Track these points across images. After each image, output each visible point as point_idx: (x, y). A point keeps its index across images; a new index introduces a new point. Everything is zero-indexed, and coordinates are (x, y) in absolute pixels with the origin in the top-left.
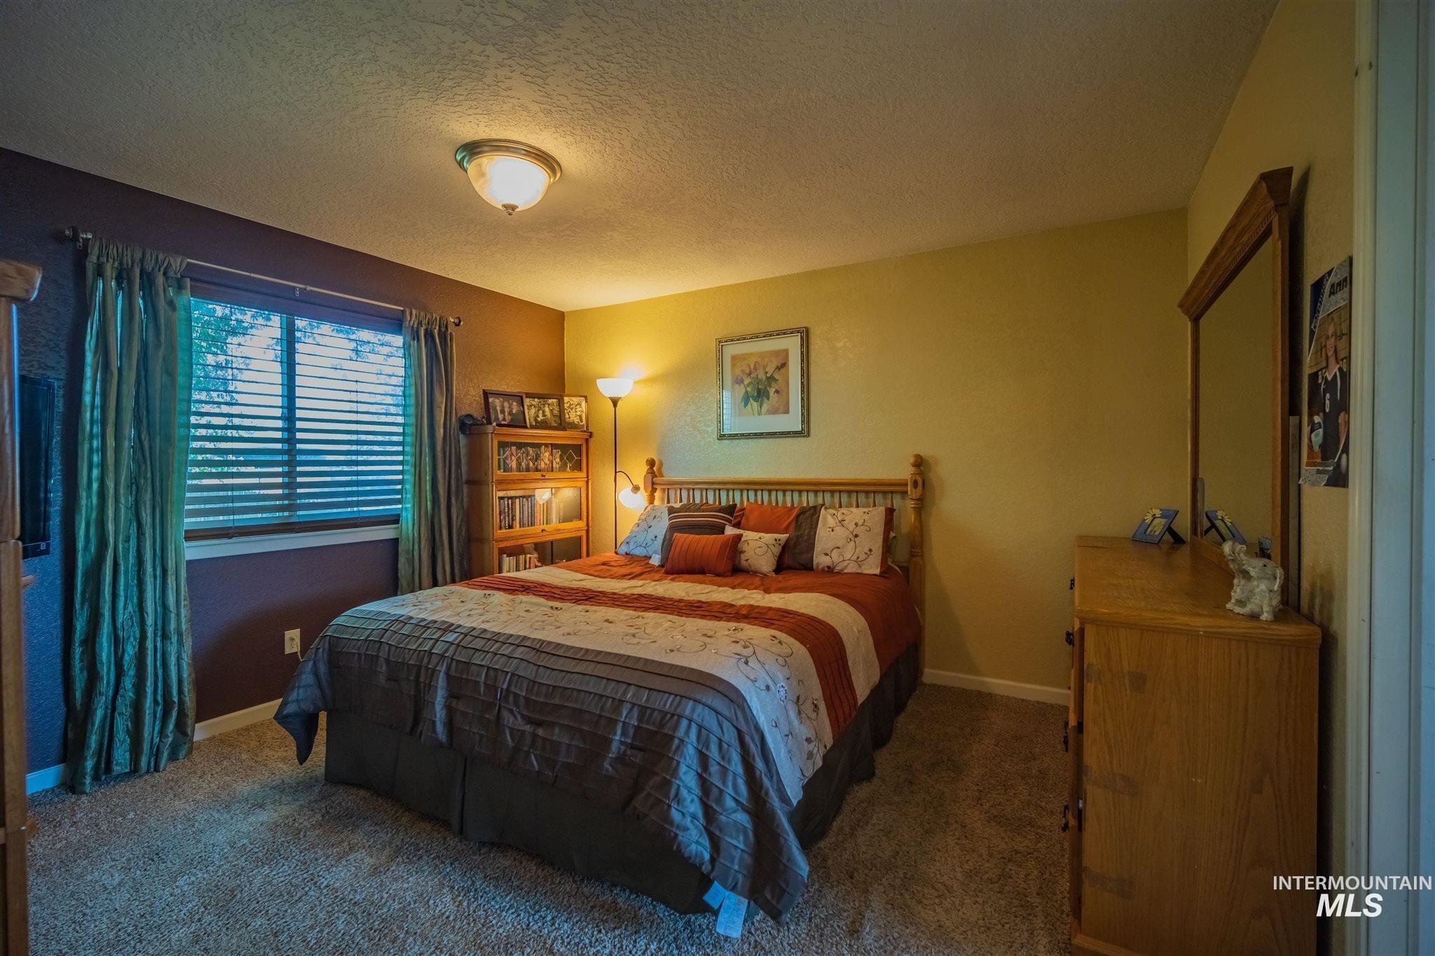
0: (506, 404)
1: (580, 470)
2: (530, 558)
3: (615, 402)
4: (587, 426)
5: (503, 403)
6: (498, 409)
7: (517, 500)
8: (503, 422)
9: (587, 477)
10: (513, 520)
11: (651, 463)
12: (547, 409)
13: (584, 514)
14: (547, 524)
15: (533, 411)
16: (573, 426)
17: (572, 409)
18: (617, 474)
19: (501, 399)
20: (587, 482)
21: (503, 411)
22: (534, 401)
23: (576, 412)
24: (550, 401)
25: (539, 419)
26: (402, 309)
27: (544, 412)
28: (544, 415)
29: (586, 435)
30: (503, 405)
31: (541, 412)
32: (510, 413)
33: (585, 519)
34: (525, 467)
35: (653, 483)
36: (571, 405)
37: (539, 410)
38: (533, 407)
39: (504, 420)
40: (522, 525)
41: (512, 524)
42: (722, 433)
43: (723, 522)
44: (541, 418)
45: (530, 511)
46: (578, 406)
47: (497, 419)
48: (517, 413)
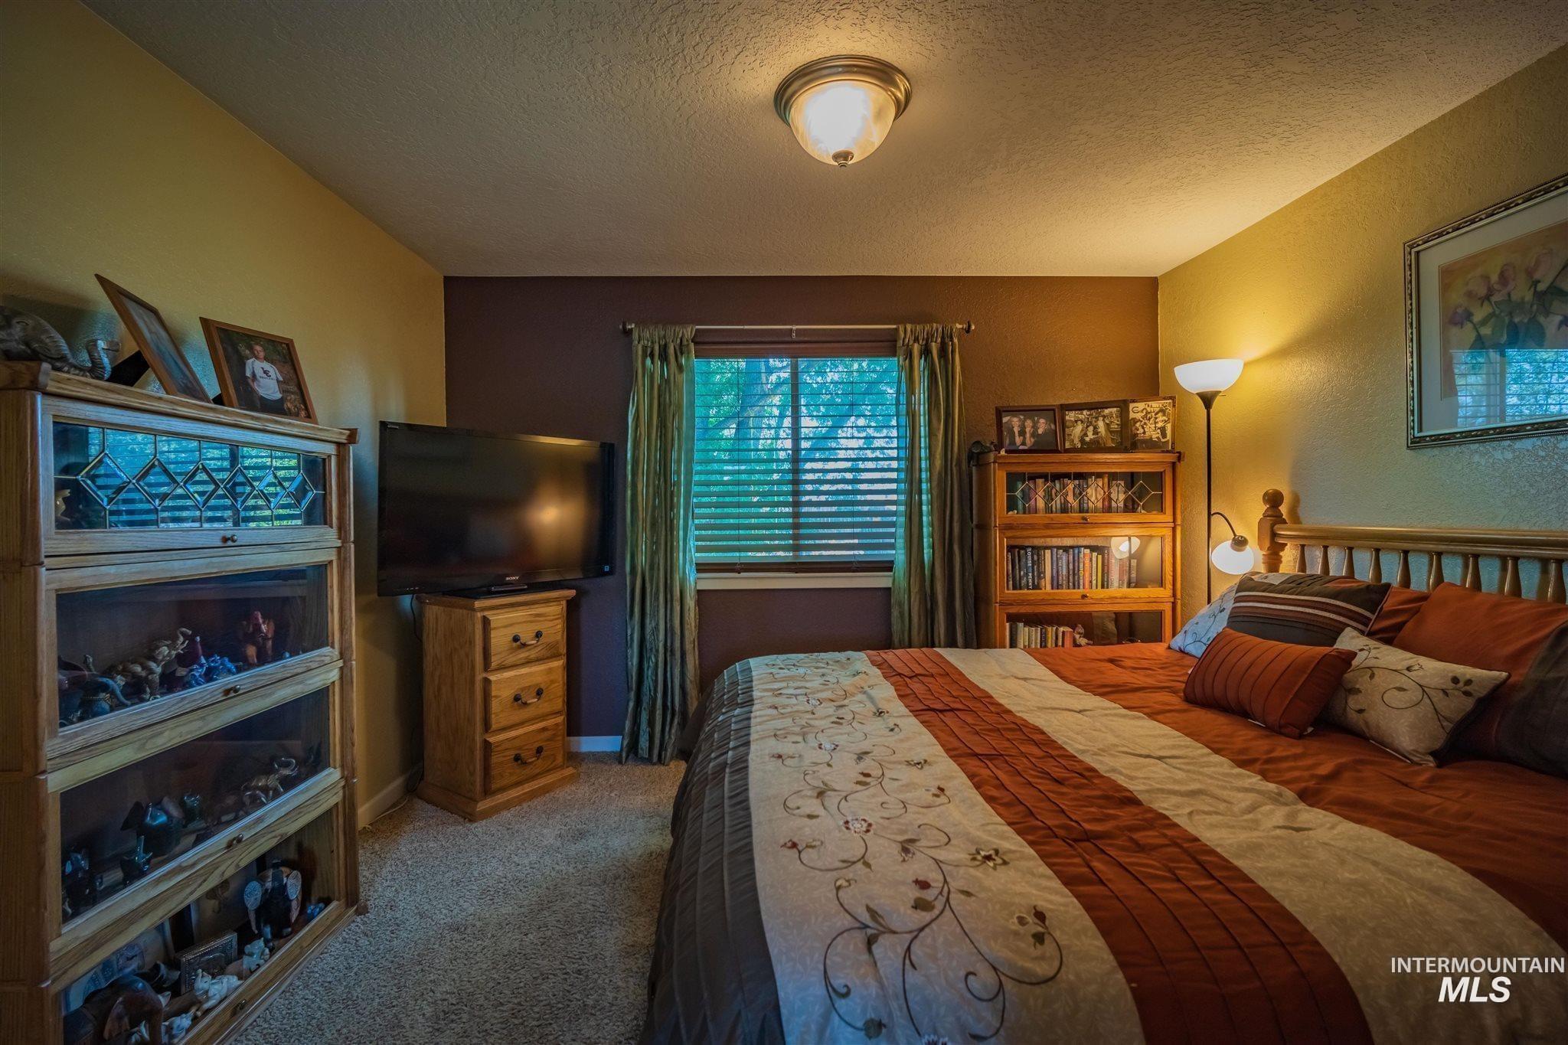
0: (1029, 423)
1: (1162, 510)
2: (1063, 632)
3: (1208, 399)
4: (1173, 443)
5: (1024, 421)
6: (1016, 430)
7: (1048, 553)
8: (1021, 448)
9: (1174, 522)
10: (1039, 578)
11: (1274, 500)
12: (1101, 424)
13: (1169, 577)
14: (1103, 587)
15: (1079, 428)
16: (1151, 445)
17: (1149, 419)
18: (1213, 518)
19: (1022, 417)
20: (1174, 529)
21: (1022, 433)
22: (1082, 414)
23: (1155, 423)
24: (1107, 411)
25: (1087, 439)
26: (894, 326)
27: (1095, 428)
28: (1096, 432)
29: (1170, 458)
30: (1024, 425)
31: (1091, 428)
32: (1034, 434)
33: (1169, 586)
34: (1059, 506)
35: (1274, 535)
36: (1147, 413)
37: (1088, 427)
38: (1079, 422)
39: (1024, 443)
40: (1056, 584)
41: (1038, 583)
42: (1417, 434)
43: (1341, 619)
44: (1090, 436)
45: (1071, 567)
46: (1160, 414)
47: (1013, 442)
48: (1045, 433)
